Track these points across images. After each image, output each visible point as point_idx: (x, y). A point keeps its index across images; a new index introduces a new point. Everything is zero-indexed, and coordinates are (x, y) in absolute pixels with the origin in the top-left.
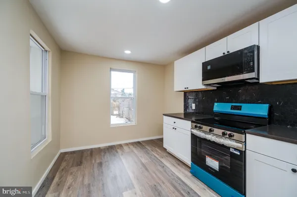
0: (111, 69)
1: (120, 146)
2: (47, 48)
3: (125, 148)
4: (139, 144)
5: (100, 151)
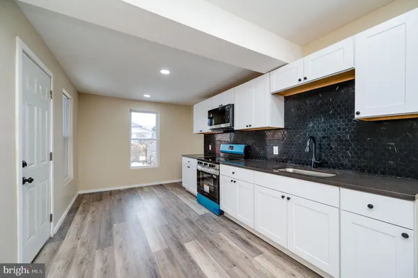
0: (131, 111)
1: (141, 188)
2: (69, 96)
3: (146, 189)
4: (161, 187)
5: (119, 191)
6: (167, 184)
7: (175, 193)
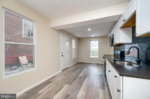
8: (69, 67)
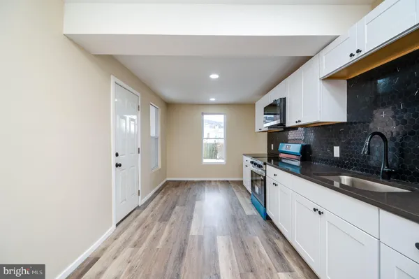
0: (203, 114)
1: (210, 181)
6: (232, 181)
7: (235, 190)
8: (141, 202)
